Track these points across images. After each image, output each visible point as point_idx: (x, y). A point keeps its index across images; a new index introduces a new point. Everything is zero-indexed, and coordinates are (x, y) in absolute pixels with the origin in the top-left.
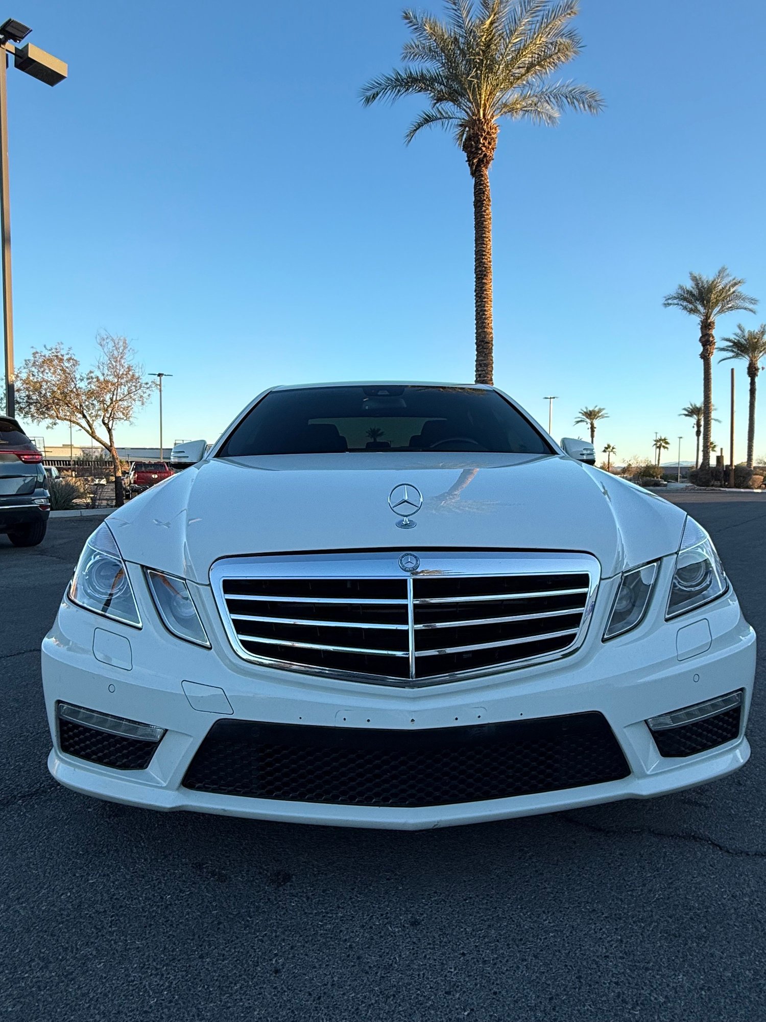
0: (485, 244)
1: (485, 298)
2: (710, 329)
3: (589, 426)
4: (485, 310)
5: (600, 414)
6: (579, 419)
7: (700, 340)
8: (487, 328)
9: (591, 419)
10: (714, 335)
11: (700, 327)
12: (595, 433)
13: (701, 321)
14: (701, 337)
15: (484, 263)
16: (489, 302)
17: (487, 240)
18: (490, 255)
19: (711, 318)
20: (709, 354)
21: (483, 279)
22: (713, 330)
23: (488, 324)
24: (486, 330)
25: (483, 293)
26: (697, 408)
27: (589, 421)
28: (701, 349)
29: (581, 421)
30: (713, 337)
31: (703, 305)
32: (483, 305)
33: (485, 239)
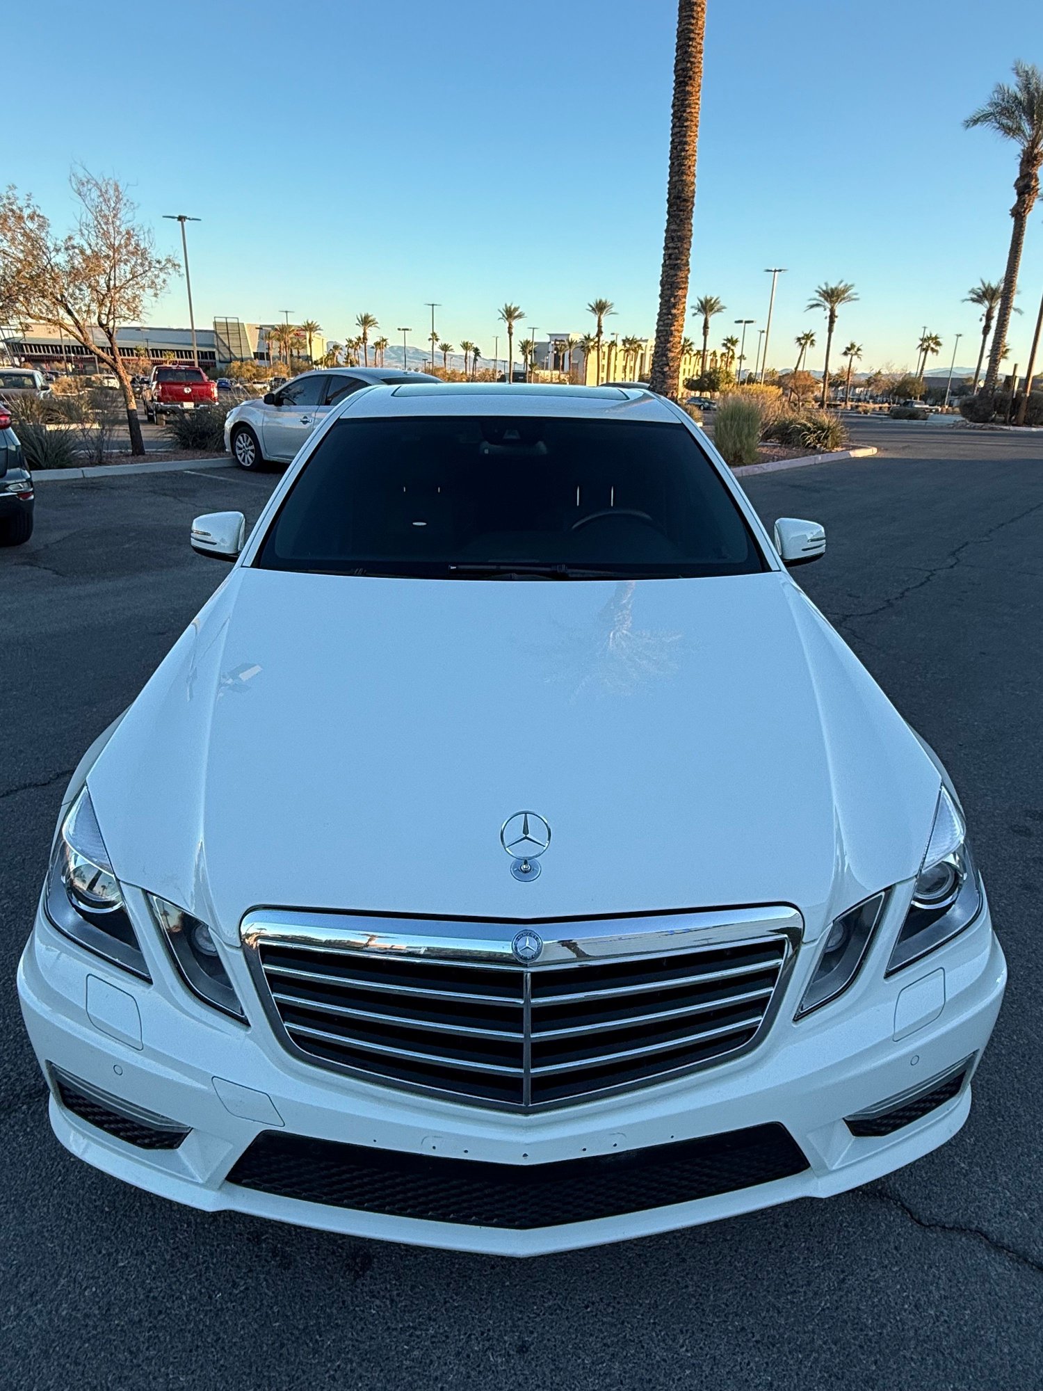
0: (694, 18)
1: (687, 120)
2: (1034, 166)
3: (828, 313)
4: (686, 143)
5: (846, 295)
6: (815, 302)
7: (1016, 185)
8: (687, 175)
9: (831, 302)
10: (1039, 176)
11: (1020, 160)
12: (835, 325)
13: (1023, 150)
14: (1018, 180)
15: (690, 55)
16: (694, 127)
17: (699, 9)
18: (702, 38)
19: (1040, 146)
20: (1026, 209)
21: (687, 84)
22: (1040, 168)
23: (689, 167)
24: (685, 178)
25: (685, 111)
26: (992, 289)
27: (828, 305)
28: (1014, 199)
29: (817, 305)
30: (1037, 180)
31: (1031, 121)
32: (683, 133)
33: (695, 8)
